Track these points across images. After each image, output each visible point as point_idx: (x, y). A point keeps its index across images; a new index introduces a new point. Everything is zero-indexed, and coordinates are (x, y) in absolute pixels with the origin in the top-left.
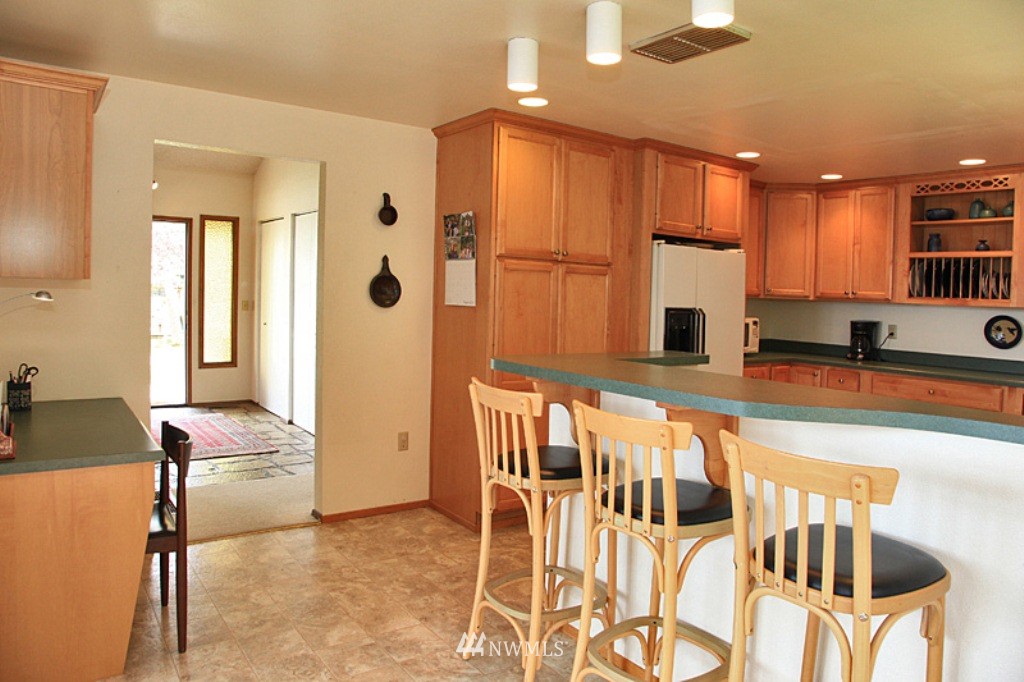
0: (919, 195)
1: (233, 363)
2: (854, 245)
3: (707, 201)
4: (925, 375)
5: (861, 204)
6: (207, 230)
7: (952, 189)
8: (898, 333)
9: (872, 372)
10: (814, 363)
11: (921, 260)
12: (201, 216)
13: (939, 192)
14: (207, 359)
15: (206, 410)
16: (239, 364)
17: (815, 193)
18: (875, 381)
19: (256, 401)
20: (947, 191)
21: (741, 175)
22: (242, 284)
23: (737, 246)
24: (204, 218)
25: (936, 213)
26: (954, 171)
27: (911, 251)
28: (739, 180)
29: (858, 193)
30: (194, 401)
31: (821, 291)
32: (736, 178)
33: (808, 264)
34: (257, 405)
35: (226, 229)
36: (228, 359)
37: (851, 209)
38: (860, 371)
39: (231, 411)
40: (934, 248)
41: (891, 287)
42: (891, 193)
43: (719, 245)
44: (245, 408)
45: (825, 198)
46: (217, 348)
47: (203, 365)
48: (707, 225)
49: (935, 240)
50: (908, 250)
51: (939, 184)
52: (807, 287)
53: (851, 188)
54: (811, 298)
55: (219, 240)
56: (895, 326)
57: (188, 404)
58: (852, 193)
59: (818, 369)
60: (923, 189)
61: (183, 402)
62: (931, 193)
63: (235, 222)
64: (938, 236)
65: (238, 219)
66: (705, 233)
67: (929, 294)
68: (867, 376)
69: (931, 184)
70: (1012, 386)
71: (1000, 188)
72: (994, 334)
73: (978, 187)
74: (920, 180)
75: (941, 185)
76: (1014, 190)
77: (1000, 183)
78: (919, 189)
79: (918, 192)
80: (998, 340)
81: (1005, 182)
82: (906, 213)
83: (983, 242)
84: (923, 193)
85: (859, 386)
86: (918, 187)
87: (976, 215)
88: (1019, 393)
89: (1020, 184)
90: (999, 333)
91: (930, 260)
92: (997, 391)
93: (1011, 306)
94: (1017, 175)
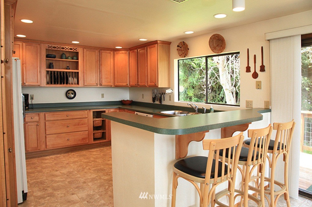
0: (49, 49)
2: (23, 64)
4: (65, 110)
5: (26, 49)
7: (60, 49)
9: (44, 113)
13: (56, 49)
18: (46, 115)
20: (59, 49)
26: (69, 44)
27: (46, 68)
29: (24, 44)
37: (21, 50)
41: (40, 81)
42: (39, 47)
51: (56, 47)
56: (33, 95)
58: (21, 44)
62: (53, 49)
64: (52, 63)
67: (51, 83)
68: (42, 114)
69: (53, 46)
70: (90, 110)
71: (75, 51)
72: (68, 95)
73: (68, 50)
74: (50, 44)
75: (57, 47)
76: (78, 52)
77: (75, 49)
78: (49, 47)
79: (48, 48)
80: (69, 97)
81: (76, 50)
82: (44, 55)
83: (68, 67)
84: (50, 49)
85: (39, 119)
86: (49, 46)
87: (64, 58)
88: (92, 111)
89: (80, 51)
90: (69, 95)
91: (51, 72)
92: (86, 112)
93: (79, 86)
94: (79, 48)
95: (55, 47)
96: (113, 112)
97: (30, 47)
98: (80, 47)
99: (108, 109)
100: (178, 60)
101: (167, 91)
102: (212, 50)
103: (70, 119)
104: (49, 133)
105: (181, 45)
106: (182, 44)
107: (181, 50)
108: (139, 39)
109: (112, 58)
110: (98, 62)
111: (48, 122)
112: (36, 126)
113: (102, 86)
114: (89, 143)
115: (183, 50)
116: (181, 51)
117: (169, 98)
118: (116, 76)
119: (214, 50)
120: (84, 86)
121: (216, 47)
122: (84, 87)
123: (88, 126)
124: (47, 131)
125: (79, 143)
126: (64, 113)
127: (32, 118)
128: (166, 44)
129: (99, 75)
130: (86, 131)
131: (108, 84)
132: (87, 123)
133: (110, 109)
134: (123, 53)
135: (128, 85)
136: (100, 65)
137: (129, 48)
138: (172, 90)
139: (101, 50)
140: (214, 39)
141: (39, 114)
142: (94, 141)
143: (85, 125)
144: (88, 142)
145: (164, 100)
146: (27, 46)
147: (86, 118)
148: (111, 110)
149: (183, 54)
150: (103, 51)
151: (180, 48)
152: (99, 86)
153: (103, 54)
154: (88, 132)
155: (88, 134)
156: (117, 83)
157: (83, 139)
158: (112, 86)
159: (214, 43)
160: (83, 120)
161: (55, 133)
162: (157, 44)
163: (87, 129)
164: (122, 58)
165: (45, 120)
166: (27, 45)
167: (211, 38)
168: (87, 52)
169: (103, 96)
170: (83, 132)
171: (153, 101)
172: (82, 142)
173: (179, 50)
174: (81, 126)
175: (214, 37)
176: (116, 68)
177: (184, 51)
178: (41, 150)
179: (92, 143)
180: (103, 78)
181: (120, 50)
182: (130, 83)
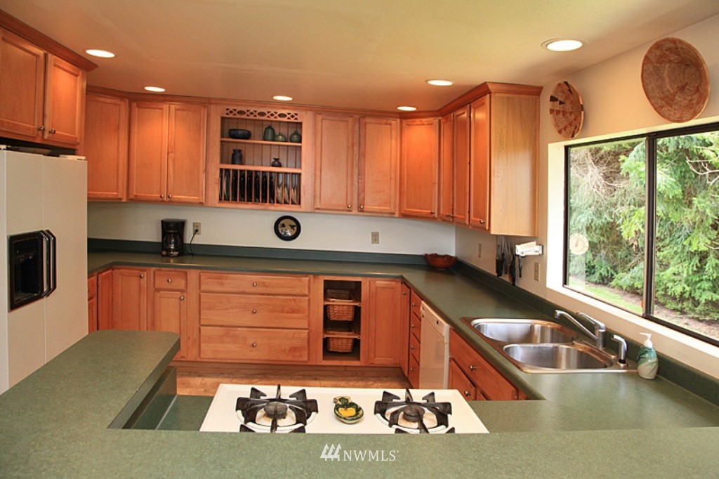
0: (227, 116)
2: (168, 153)
3: (48, 99)
5: (175, 119)
7: (255, 116)
8: (203, 229)
9: (199, 271)
10: (139, 265)
11: (227, 170)
13: (245, 116)
17: (127, 100)
18: (202, 278)
20: (252, 117)
21: (81, 72)
23: (72, 152)
25: (240, 132)
27: (222, 162)
28: (78, 77)
29: (173, 107)
31: (135, 194)
32: (77, 76)
33: (121, 168)
37: (166, 121)
38: (188, 270)
40: (237, 161)
41: (204, 192)
42: (204, 112)
43: (55, 150)
45: (138, 107)
48: (48, 126)
49: (239, 154)
50: (219, 162)
51: (245, 110)
52: (120, 191)
53: (165, 101)
54: (124, 200)
56: (200, 224)
58: (165, 106)
59: (144, 271)
60: (231, 112)
62: (238, 116)
64: (240, 151)
66: (46, 136)
67: (235, 199)
68: (193, 275)
69: (239, 109)
70: (316, 275)
71: (292, 120)
72: (280, 229)
73: (276, 117)
74: (230, 105)
75: (248, 111)
76: (301, 123)
77: (292, 116)
78: (228, 112)
79: (227, 114)
80: (283, 234)
81: (296, 117)
82: (217, 130)
83: (276, 160)
84: (231, 115)
85: (186, 284)
86: (227, 110)
87: (270, 138)
88: (321, 280)
89: (306, 119)
90: (284, 229)
91: (235, 171)
92: (306, 279)
93: (301, 210)
94: (304, 113)
95: (241, 113)
96: (384, 288)
97: (185, 113)
98: (306, 110)
99: (369, 279)
100: (567, 148)
101: (518, 247)
102: (658, 109)
103: (262, 294)
104: (206, 323)
105: (560, 94)
106: (563, 92)
107: (564, 113)
108: (426, 81)
109: (394, 137)
110: (356, 148)
111: (205, 294)
112: (178, 301)
113: (363, 211)
114: (309, 363)
115: (571, 113)
116: (564, 115)
117: (533, 273)
118: (405, 188)
119: (665, 109)
120: (313, 211)
121: (674, 95)
122: (314, 213)
123: (308, 316)
124: (202, 317)
125: (283, 358)
126: (245, 276)
127: (168, 281)
128: (521, 93)
129: (356, 183)
130: (305, 331)
131: (382, 208)
132: (307, 308)
133: (373, 279)
134: (423, 125)
135: (436, 215)
136: (362, 155)
137: (439, 111)
138: (539, 248)
139: (364, 117)
140: (663, 62)
141: (186, 273)
142: (324, 359)
143: (301, 315)
144: (306, 359)
145: (520, 277)
146: (180, 112)
147: (305, 296)
148: (377, 282)
149: (570, 124)
150: (368, 120)
151: (562, 106)
152: (355, 211)
153: (369, 126)
154: (308, 333)
155: (309, 339)
156: (408, 207)
157: (294, 349)
158: (394, 214)
159: (662, 79)
160: (294, 300)
161: (221, 323)
162: (488, 95)
163: (307, 327)
164: (422, 136)
165: (200, 288)
166: (178, 110)
167: (646, 58)
168: (324, 121)
169: (375, 237)
170: (294, 331)
171: (497, 272)
172: (290, 358)
173: (558, 112)
174: (289, 315)
175: (658, 52)
176: (405, 164)
177: (573, 117)
178: (188, 360)
179: (319, 364)
180: (366, 190)
181: (413, 115)
182: (439, 210)
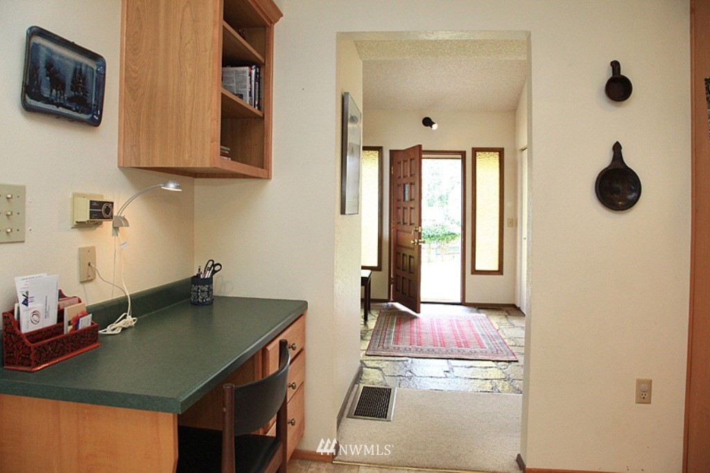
1: (500, 272)
6: (478, 160)
12: (473, 149)
14: (478, 268)
15: (475, 310)
16: (504, 272)
19: (518, 306)
22: (507, 204)
24: (475, 151)
30: (467, 301)
34: (519, 309)
35: (494, 159)
36: (496, 268)
39: (494, 313)
44: (507, 311)
46: (487, 258)
47: (474, 272)
55: (488, 168)
57: (463, 303)
61: (459, 301)
63: (501, 152)
65: (503, 149)
